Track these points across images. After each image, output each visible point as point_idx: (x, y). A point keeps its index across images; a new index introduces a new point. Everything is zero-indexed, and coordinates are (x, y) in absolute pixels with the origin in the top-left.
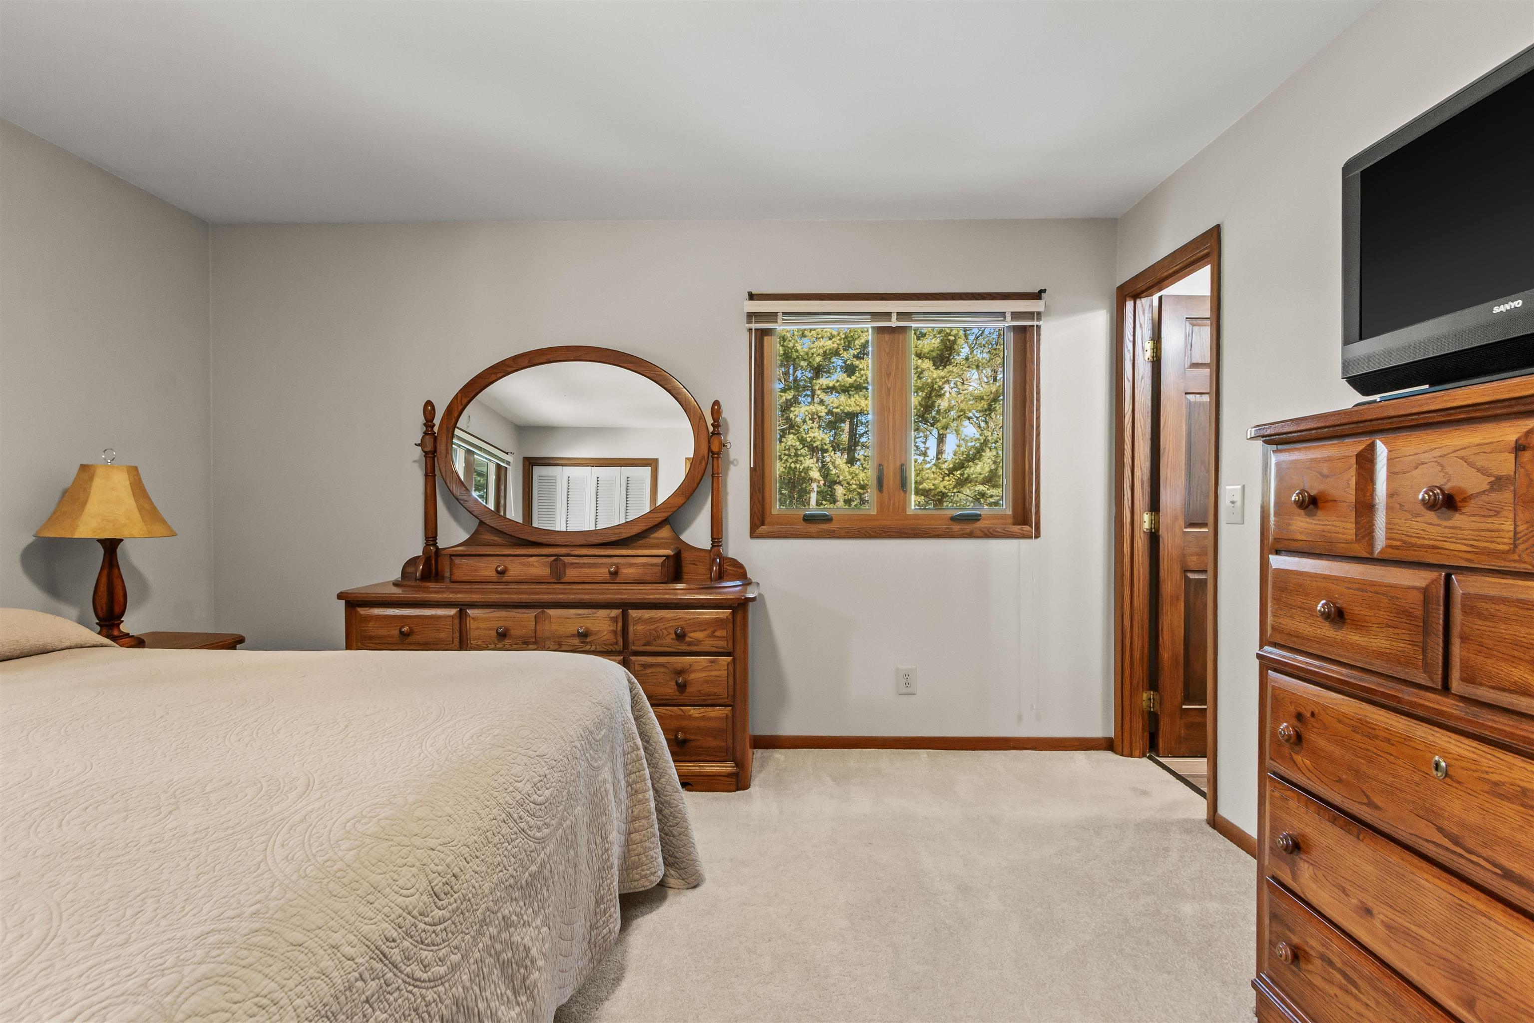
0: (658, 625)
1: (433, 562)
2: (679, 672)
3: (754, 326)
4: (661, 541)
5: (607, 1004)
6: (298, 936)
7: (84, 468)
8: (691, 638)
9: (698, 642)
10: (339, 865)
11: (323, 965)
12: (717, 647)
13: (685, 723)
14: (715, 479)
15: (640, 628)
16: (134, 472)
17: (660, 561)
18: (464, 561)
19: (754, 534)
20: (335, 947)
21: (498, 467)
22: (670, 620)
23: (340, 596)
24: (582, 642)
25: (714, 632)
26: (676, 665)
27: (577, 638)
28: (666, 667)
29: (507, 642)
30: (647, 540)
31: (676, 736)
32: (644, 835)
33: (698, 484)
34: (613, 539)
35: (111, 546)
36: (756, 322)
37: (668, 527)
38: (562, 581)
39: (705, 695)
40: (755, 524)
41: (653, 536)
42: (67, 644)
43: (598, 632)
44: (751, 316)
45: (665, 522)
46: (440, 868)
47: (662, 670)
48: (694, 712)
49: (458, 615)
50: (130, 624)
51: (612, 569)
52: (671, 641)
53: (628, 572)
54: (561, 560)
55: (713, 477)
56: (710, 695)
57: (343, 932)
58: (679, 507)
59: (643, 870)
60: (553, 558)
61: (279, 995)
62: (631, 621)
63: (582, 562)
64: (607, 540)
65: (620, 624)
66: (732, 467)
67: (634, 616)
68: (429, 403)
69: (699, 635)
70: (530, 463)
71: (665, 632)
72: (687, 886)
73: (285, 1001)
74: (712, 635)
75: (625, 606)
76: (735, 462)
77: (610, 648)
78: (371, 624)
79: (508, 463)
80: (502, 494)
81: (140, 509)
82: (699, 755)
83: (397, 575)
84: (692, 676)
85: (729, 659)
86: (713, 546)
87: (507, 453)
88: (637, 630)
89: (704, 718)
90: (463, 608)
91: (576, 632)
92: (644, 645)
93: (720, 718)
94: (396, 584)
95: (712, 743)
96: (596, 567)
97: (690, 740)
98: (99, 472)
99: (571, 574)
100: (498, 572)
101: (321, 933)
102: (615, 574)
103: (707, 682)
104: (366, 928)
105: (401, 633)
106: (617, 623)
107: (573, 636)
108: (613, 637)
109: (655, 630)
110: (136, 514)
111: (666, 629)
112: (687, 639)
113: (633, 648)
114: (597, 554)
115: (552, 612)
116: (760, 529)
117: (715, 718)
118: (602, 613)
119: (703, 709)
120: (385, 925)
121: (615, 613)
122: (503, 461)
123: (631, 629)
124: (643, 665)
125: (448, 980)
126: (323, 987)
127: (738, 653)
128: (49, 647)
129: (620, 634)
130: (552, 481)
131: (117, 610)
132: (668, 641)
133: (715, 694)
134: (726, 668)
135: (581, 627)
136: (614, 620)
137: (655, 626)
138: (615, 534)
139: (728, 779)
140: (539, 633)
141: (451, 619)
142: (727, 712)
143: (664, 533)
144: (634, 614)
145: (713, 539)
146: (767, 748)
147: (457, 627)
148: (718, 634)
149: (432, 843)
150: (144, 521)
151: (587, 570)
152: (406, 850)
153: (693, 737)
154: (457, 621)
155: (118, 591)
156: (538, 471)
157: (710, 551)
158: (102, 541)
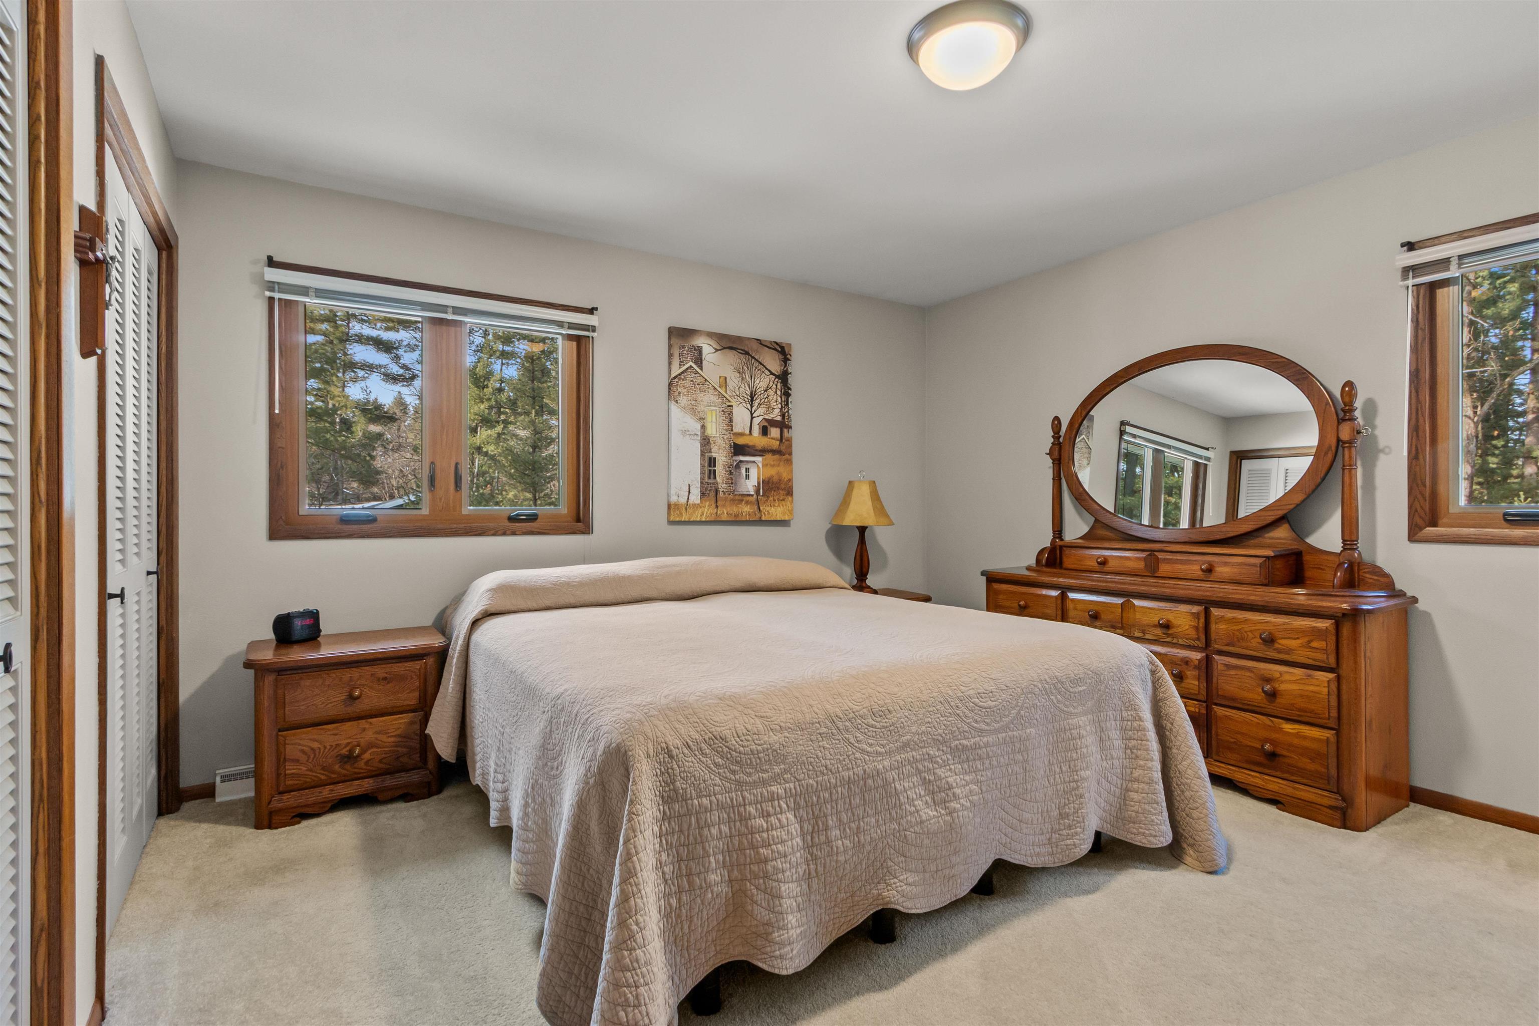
0: (1242, 626)
1: (1058, 551)
2: (1268, 680)
3: (1410, 282)
4: (1279, 541)
5: (1068, 900)
6: (797, 695)
7: (850, 482)
8: (1280, 644)
9: (1289, 651)
10: (829, 680)
11: (803, 709)
12: (1314, 660)
13: (1274, 736)
14: (1346, 472)
15: (1222, 626)
16: (873, 484)
17: (1258, 561)
18: (1073, 551)
19: (1414, 535)
20: (812, 706)
21: (1197, 465)
22: (1256, 623)
23: (983, 573)
24: (1164, 634)
25: (1310, 642)
26: (1262, 672)
27: (1159, 629)
28: (1252, 672)
29: (1098, 623)
30: (1260, 539)
31: (1262, 746)
32: (1143, 797)
33: (1323, 479)
34: (1218, 537)
35: (862, 530)
36: (1414, 277)
37: (1286, 526)
38: (1156, 575)
39: (1300, 710)
40: (1416, 525)
41: (1267, 535)
42: (829, 585)
43: (1179, 626)
44: (1408, 271)
45: (1282, 520)
46: (879, 702)
47: (1248, 674)
48: (1288, 727)
49: (1060, 596)
50: (871, 581)
51: (1203, 567)
52: (1258, 645)
53: (1223, 571)
54: (1155, 555)
55: (1343, 470)
56: (1306, 712)
57: (817, 702)
58: (1298, 505)
59: (1141, 828)
60: (1148, 553)
61: (782, 709)
62: (1213, 619)
63: (1175, 558)
64: (1212, 538)
65: (1202, 620)
66: (1382, 456)
67: (1216, 614)
68: (1056, 418)
69: (1293, 644)
70: (1238, 458)
71: (1250, 635)
72: (1201, 869)
73: (783, 712)
74: (1308, 645)
75: (1207, 604)
76: (1387, 450)
77: (1192, 643)
78: (1001, 597)
79: (1208, 459)
80: (1200, 492)
81: (874, 507)
82: (1292, 774)
83: (1032, 562)
84: (1283, 687)
85: (1331, 676)
86: (1344, 549)
87: (1208, 449)
88: (1219, 629)
89: (1298, 735)
90: (1064, 590)
91: (1157, 623)
92: (1226, 645)
93: (1319, 740)
94: (1029, 568)
95: (1306, 763)
96: (1189, 564)
97: (1279, 755)
98: (856, 485)
99: (1164, 569)
100: (1099, 563)
101: (807, 698)
102: (1210, 570)
103: (1302, 696)
104: (828, 706)
105: (1020, 605)
106: (1199, 619)
107: (1155, 626)
108: (1194, 632)
109: (1238, 630)
110: (872, 511)
111: (1251, 631)
112: (1277, 645)
113: (1216, 646)
114: (1189, 551)
115: (1137, 602)
116: (1424, 531)
117: (1314, 739)
118: (1184, 608)
119: (1297, 726)
120: (838, 710)
121: (1196, 609)
122: (1200, 457)
123: (1213, 627)
124: (1226, 665)
125: (873, 757)
126: (800, 716)
127: (1345, 669)
128: (822, 586)
129: (1201, 630)
130: (1265, 475)
131: (864, 570)
132: (1255, 645)
133: (1312, 712)
134: (1326, 685)
135: (1162, 619)
136: (1196, 616)
137: (1240, 627)
138: (1221, 532)
139: (1331, 812)
140: (1125, 621)
141: (1054, 599)
142: (1328, 735)
143: (1282, 533)
144: (1215, 612)
145: (1344, 541)
146: (1435, 808)
147: (1060, 606)
148: (1314, 644)
149: (880, 689)
150: (875, 515)
151: (1180, 566)
152: (863, 687)
153: (1285, 753)
154: (1059, 602)
155: (865, 559)
156: (1247, 465)
157: (1340, 554)
158: (858, 527)
